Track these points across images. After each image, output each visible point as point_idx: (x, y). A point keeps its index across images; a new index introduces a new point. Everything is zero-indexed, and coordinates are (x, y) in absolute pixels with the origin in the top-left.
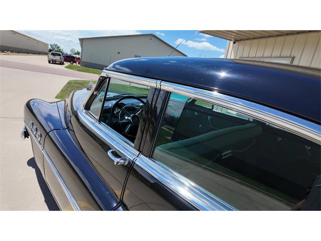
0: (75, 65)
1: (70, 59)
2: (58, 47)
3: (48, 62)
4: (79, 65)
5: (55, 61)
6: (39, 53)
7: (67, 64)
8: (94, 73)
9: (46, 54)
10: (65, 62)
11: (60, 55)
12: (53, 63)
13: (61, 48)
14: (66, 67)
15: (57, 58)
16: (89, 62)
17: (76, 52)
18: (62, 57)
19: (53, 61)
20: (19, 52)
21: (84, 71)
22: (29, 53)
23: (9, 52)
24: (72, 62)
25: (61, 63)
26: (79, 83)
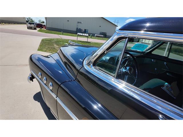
0: (43, 30)
1: (40, 26)
2: (32, 19)
3: (27, 28)
4: (45, 29)
5: (31, 27)
6: (21, 23)
7: (38, 29)
8: (55, 34)
9: (25, 24)
10: (37, 28)
11: (34, 24)
12: (30, 29)
13: (33, 20)
14: (38, 31)
15: (32, 26)
16: (51, 27)
17: (42, 21)
18: (35, 25)
19: (30, 27)
20: (9, 23)
21: (49, 33)
22: (15, 24)
23: (4, 23)
24: (41, 28)
25: (35, 29)
26: (48, 40)
